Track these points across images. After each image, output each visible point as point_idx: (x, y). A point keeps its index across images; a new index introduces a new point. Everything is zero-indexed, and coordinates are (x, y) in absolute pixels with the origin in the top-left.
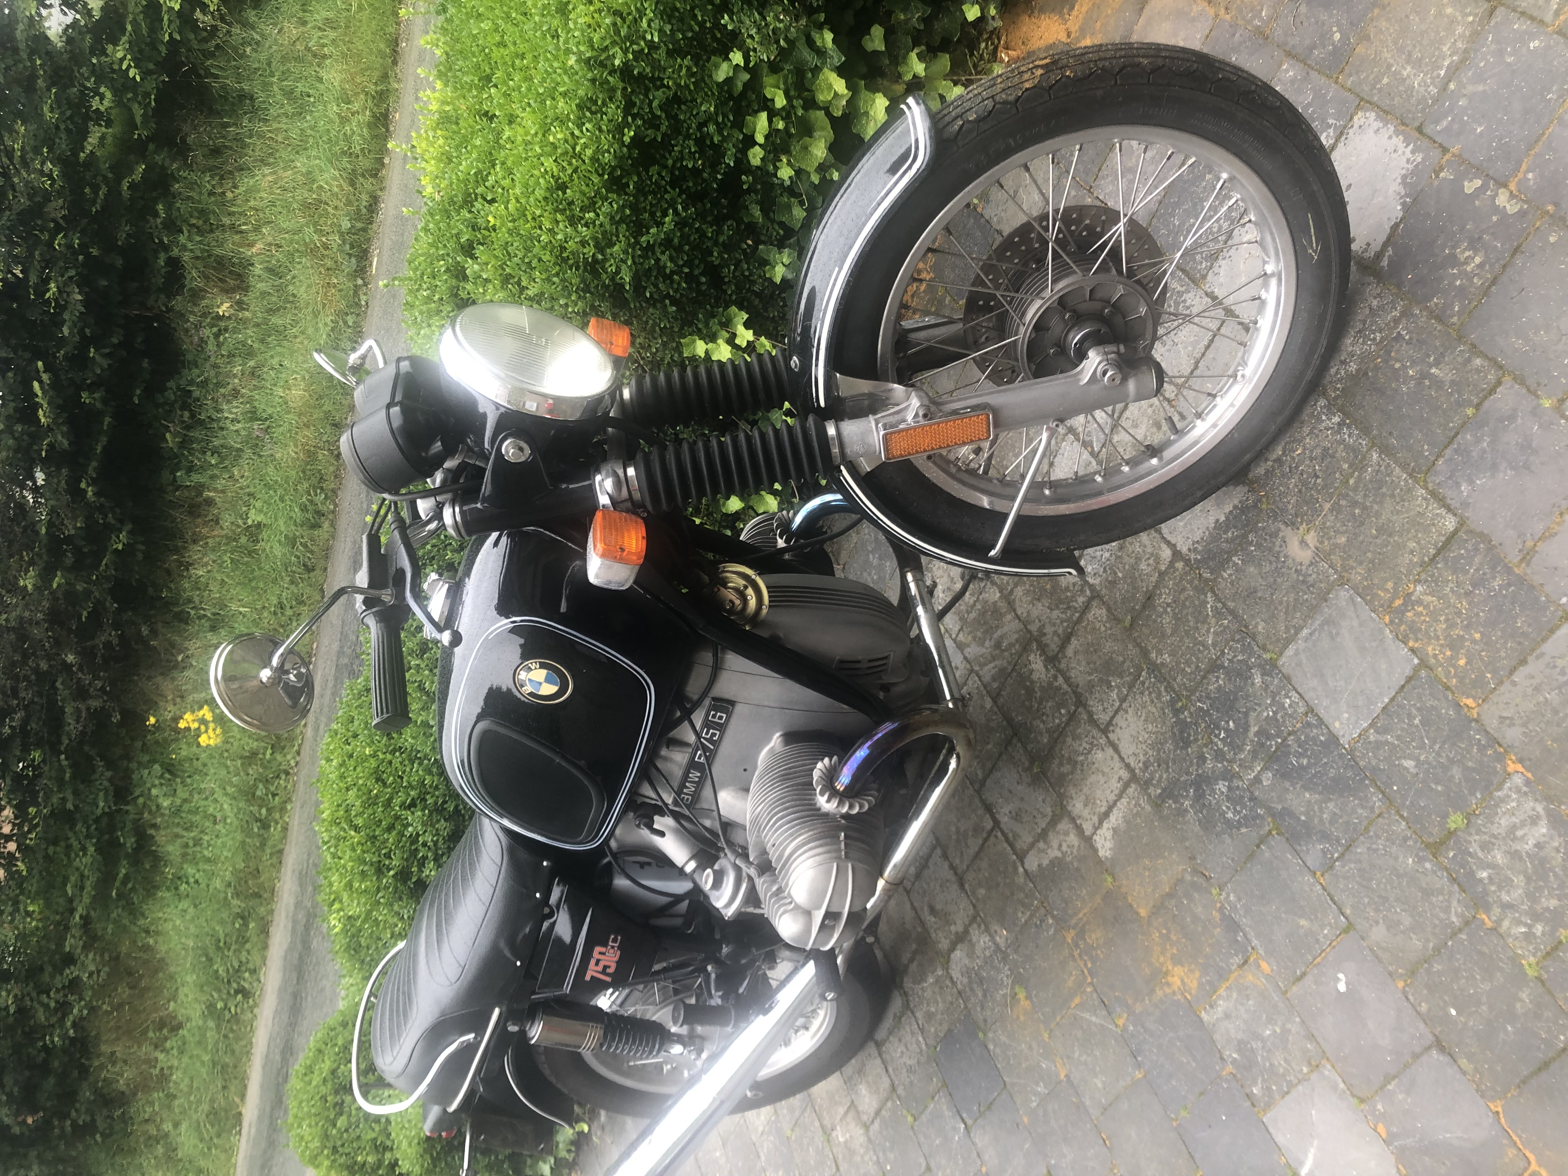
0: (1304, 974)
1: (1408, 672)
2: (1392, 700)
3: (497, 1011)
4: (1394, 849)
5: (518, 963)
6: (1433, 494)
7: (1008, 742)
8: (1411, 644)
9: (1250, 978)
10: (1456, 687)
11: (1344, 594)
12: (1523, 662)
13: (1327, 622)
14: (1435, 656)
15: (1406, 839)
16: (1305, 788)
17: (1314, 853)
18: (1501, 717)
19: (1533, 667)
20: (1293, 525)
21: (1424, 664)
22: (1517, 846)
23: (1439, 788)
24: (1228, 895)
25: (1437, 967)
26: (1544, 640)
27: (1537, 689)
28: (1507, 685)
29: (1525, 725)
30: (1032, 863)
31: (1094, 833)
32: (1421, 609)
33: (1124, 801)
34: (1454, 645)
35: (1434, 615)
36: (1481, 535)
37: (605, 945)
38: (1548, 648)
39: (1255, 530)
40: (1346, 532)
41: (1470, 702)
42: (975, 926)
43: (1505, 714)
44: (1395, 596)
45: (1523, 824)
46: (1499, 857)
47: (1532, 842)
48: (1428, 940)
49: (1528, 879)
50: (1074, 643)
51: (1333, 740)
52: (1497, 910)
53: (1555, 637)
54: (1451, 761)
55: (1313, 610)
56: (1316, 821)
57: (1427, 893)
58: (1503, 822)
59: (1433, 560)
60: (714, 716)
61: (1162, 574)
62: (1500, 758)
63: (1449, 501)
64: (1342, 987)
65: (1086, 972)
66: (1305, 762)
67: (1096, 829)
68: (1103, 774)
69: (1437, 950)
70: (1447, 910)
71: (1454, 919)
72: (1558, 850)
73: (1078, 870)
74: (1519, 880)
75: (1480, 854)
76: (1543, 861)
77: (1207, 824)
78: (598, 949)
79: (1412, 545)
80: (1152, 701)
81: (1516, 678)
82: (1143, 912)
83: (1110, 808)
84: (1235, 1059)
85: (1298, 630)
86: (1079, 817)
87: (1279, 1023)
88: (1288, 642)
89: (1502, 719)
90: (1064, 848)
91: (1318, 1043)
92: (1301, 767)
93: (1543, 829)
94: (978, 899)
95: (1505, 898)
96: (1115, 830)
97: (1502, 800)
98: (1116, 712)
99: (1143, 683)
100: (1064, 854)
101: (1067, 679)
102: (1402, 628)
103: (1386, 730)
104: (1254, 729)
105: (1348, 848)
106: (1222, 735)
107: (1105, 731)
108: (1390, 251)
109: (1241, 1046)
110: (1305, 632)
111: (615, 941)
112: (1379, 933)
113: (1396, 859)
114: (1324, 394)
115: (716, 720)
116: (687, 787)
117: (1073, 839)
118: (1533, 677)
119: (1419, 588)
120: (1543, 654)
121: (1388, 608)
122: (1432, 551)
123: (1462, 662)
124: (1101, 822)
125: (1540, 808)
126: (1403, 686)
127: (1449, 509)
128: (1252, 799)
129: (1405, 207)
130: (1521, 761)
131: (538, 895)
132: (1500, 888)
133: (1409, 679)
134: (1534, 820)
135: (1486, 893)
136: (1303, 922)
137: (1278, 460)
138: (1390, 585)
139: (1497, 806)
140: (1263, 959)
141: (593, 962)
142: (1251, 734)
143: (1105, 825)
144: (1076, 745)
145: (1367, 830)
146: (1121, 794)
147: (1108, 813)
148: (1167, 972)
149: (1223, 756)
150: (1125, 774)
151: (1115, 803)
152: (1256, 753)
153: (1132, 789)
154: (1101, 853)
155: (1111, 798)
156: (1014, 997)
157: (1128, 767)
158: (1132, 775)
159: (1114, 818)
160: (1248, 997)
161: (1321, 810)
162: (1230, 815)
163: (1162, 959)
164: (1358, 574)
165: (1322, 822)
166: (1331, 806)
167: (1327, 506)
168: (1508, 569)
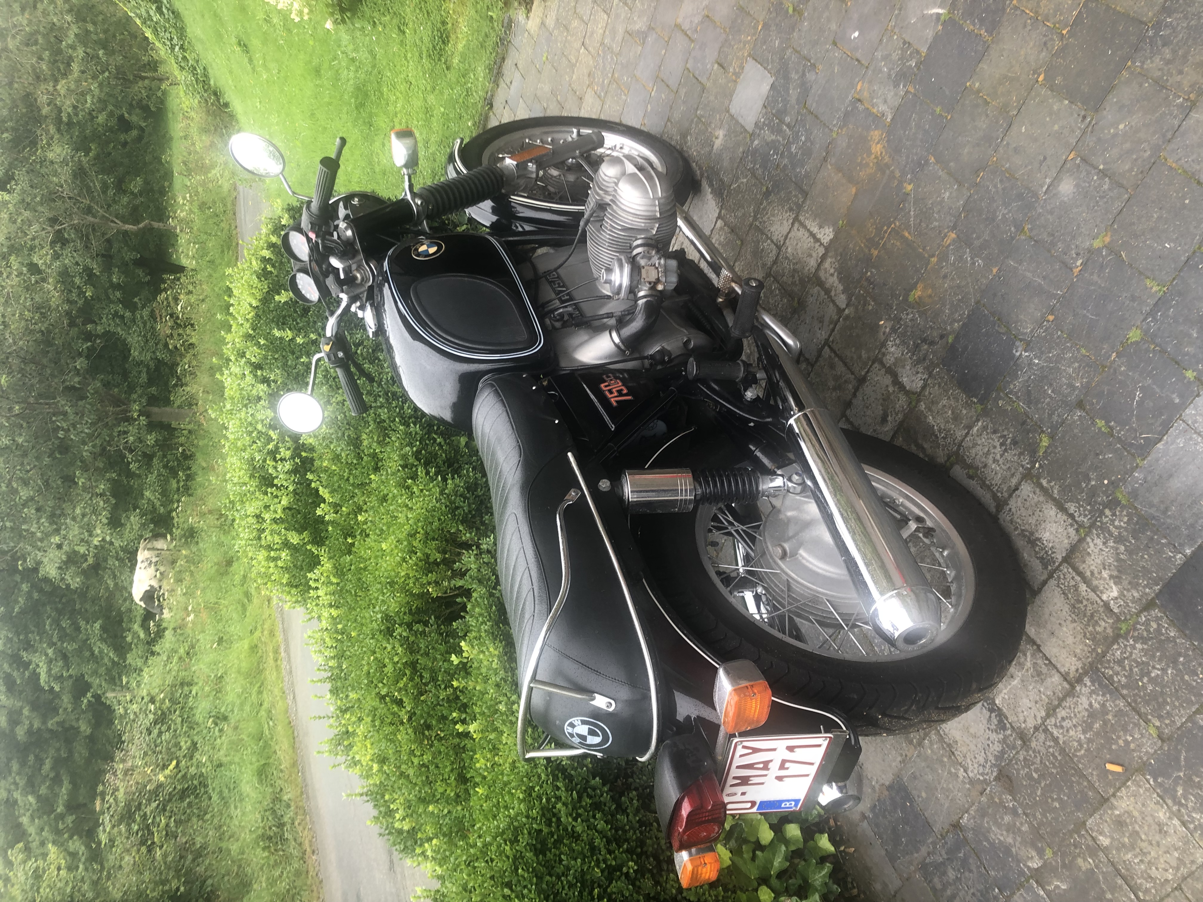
1: (751, 60)
2: (759, 63)
3: (570, 454)
4: (803, 34)
5: (557, 421)
9: (866, 94)
11: (732, 106)
13: (739, 110)
15: (799, 31)
16: (788, 94)
17: (810, 77)
20: (713, 145)
24: (834, 125)
30: (843, 301)
31: (823, 244)
34: (745, 44)
35: (738, 58)
36: (719, 51)
39: (714, 168)
42: (884, 359)
44: (732, 80)
51: (772, 87)
54: (775, 23)
55: (737, 121)
56: (799, 82)
59: (724, 69)
61: (725, 225)
64: (857, 34)
65: (889, 230)
67: (821, 244)
68: (797, 245)
73: (841, 255)
77: (810, 153)
78: (602, 385)
79: (720, 82)
80: (767, 213)
82: (853, 190)
83: (811, 234)
84: (903, 85)
85: (742, 126)
86: (817, 260)
87: (880, 64)
88: (745, 131)
92: (782, 100)
94: (869, 358)
98: (772, 241)
99: (761, 223)
100: (836, 270)
103: (768, 61)
104: (772, 137)
105: (805, 58)
106: (775, 157)
110: (742, 122)
111: (609, 377)
113: (806, 31)
117: (827, 263)
121: (735, 82)
122: (722, 71)
124: (818, 240)
128: (795, 126)
133: (754, 58)
136: (836, 71)
137: (697, 163)
140: (856, 89)
141: (607, 393)
142: (774, 138)
143: (819, 236)
144: (787, 272)
145: (799, 52)
146: (805, 227)
147: (813, 235)
148: (876, 157)
149: (783, 153)
150: (796, 225)
151: (808, 230)
152: (780, 131)
153: (801, 218)
154: (831, 236)
155: (807, 234)
156: (919, 303)
157: (793, 224)
158: (796, 219)
159: (815, 230)
160: (874, 91)
161: (795, 80)
162: (803, 138)
163: (871, 164)
164: (727, 102)
165: (799, 78)
166: (793, 76)
167: (709, 130)
168: (728, 35)
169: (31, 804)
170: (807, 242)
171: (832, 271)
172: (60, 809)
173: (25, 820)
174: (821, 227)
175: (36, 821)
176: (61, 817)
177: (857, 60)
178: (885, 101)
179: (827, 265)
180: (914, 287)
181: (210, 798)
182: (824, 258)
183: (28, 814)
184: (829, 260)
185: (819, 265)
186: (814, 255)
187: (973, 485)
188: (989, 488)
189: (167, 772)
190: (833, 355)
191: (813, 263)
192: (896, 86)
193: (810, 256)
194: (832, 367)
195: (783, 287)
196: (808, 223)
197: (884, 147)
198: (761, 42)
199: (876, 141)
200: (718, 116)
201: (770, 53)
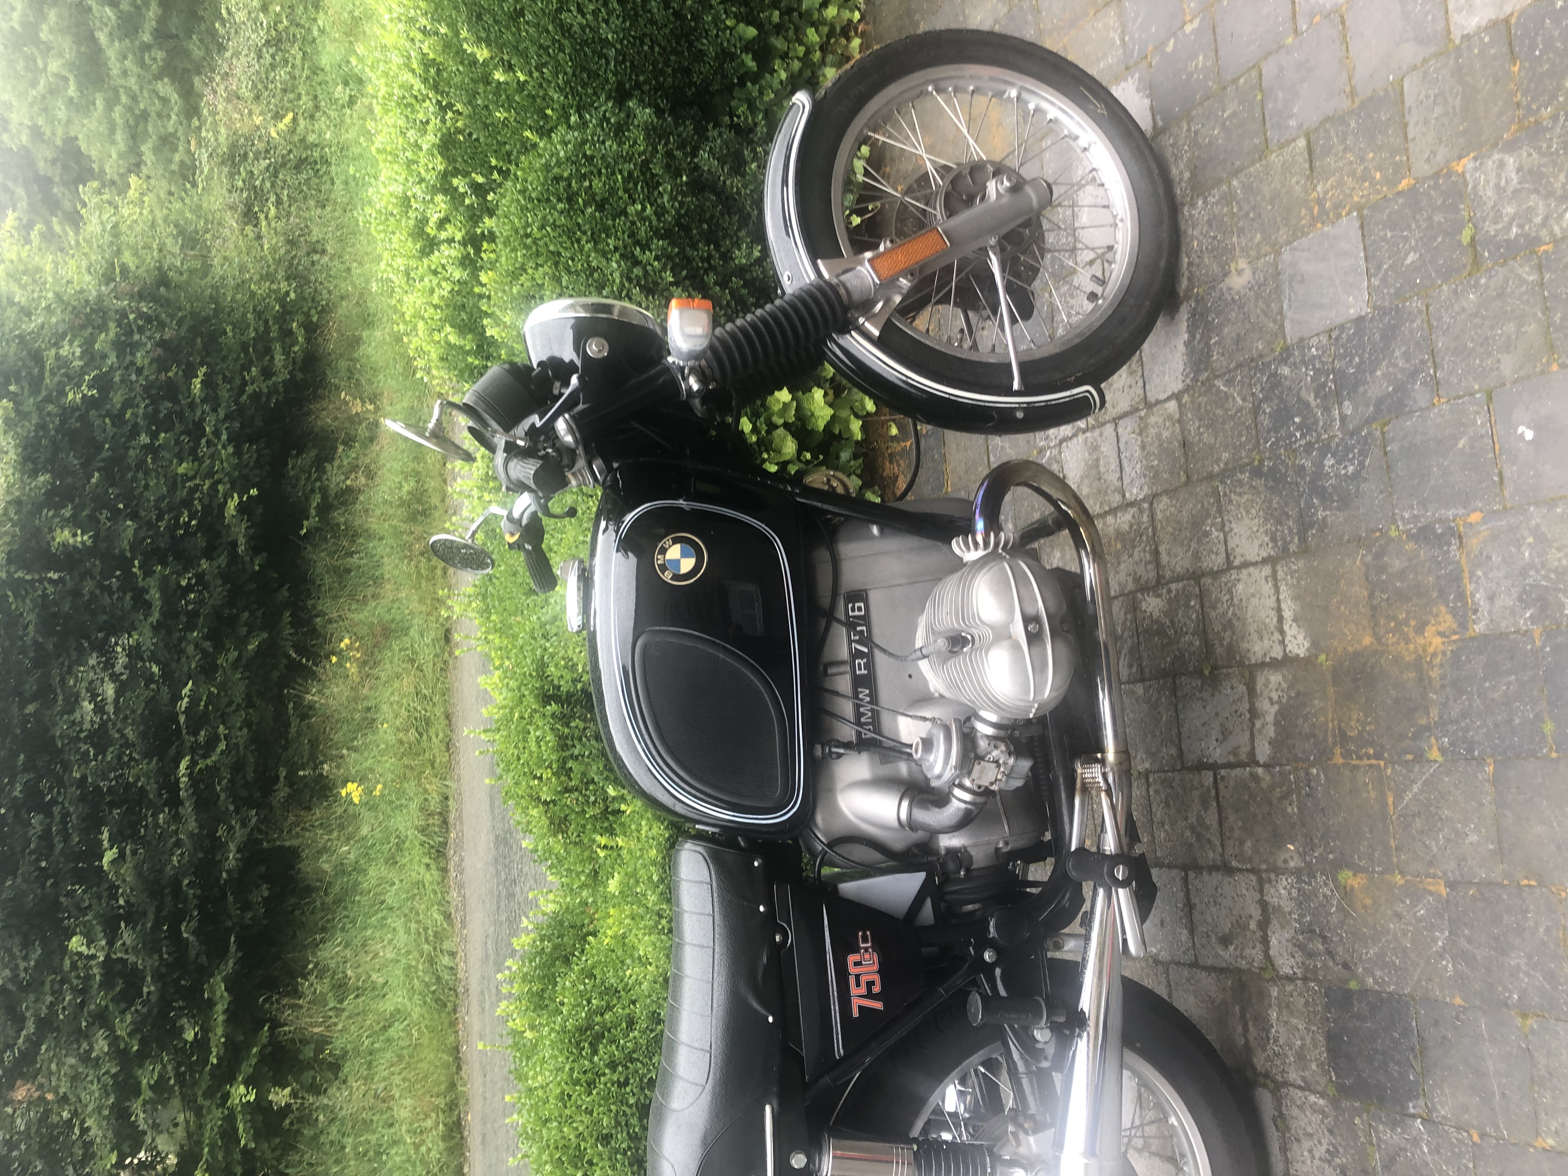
0: (1500, 474)
1: (1357, 225)
2: (1365, 248)
3: (768, 1109)
4: (1457, 308)
5: (771, 1019)
6: (1280, 147)
7: (1174, 689)
8: (1344, 213)
9: (1474, 543)
10: (1388, 189)
11: (1286, 256)
12: (1406, 125)
13: (1292, 278)
14: (1362, 196)
15: (1455, 292)
16: (1373, 372)
17: (1420, 394)
18: (1426, 161)
19: (1412, 120)
20: (1226, 274)
21: (1361, 209)
22: (1511, 189)
23: (1440, 239)
24: (1403, 518)
25: (1557, 318)
26: (1403, 102)
27: (1426, 122)
28: (1411, 146)
29: (1441, 142)
30: (1264, 751)
31: (1285, 647)
32: (1330, 194)
33: (1283, 588)
34: (1366, 176)
35: (1341, 184)
36: (1321, 123)
37: (856, 950)
38: (1409, 101)
39: (1209, 310)
40: (1256, 231)
41: (1404, 182)
42: (1266, 886)
43: (1426, 156)
44: (1311, 210)
45: (1499, 176)
46: (1509, 210)
47: (1514, 175)
48: (1535, 314)
49: (1537, 191)
50: (1162, 548)
51: (1359, 321)
52: (1544, 233)
53: (1406, 96)
54: (1430, 218)
55: (1278, 290)
56: (1399, 376)
57: (1501, 294)
58: (1489, 193)
59: (1311, 168)
60: (853, 610)
61: (1179, 421)
62: (1450, 173)
63: (1291, 137)
64: (1529, 435)
65: (1374, 762)
66: (1357, 359)
67: (1282, 642)
68: (1253, 595)
69: (1546, 310)
70: (1522, 281)
71: (1531, 278)
72: (1530, 155)
73: (1298, 694)
74: (1534, 200)
75: (1499, 226)
76: (1531, 172)
77: (1345, 502)
78: (852, 958)
79: (1294, 181)
80: (1240, 495)
81: (1410, 136)
82: (1367, 640)
83: (1279, 610)
84: (1531, 616)
85: (1281, 311)
86: (1265, 655)
87: (1526, 533)
88: (1282, 327)
89: (1428, 160)
90: (1275, 696)
91: (1561, 498)
92: (1358, 367)
93: (1510, 161)
94: (1251, 859)
95: (1538, 220)
96: (1295, 620)
97: (1475, 187)
98: (1226, 542)
99: (1225, 494)
100: (1279, 702)
101: (1178, 579)
102: (1331, 215)
103: (1379, 267)
104: (1311, 398)
105: (1432, 354)
106: (1298, 435)
107: (1229, 565)
108: (1158, 117)
109: (1524, 600)
110: (1285, 306)
111: (865, 940)
112: (1508, 365)
113: (1464, 310)
114: (1183, 205)
115: (857, 613)
116: (863, 714)
117: (1275, 678)
118: (1418, 122)
119: (1319, 188)
120: (1410, 107)
121: (1314, 220)
122: (1307, 166)
123: (1378, 176)
124: (1282, 632)
125: (1496, 156)
126: (1362, 234)
127: (1294, 140)
128: (1352, 434)
129: (1151, 96)
130: (1460, 158)
131: (762, 909)
132: (1530, 221)
133: (1362, 227)
134: (1501, 165)
135: (1527, 236)
136: (1461, 444)
137: (1190, 264)
138: (1303, 212)
139: (1476, 194)
140: (1467, 515)
141: (852, 980)
142: (1313, 404)
143: (1286, 628)
144: (1220, 610)
145: (1430, 327)
146: (1277, 589)
147: (1280, 615)
149: (1312, 445)
150: (1267, 570)
151: (1278, 601)
153: (1280, 571)
154: (1301, 653)
155: (1273, 602)
156: (1347, 893)
157: (1264, 561)
158: (1272, 562)
159: (1287, 613)
160: (1489, 558)
161: (1395, 365)
162: (1351, 469)
163: (1412, 647)
164: (1283, 235)
165: (1403, 370)
166: (1397, 353)
167: (1235, 239)
168: (1351, 112)
169: (109, 18)
170: (1267, 612)
172: (146, 38)
173: (102, 37)
175: (117, 44)
176: (147, 47)
178: (1491, 599)
179: (1272, 676)
180: (1357, 870)
181: (333, 184)
182: (1275, 664)
183: (106, 30)
184: (1280, 678)
185: (1263, 665)
186: (1266, 641)
187: (1273, 1135)
188: (1287, 1161)
189: (281, 126)
190: (1213, 793)
191: (1258, 649)
194: (1205, 803)
195: (1203, 618)
196: (1286, 593)
197: (1444, 653)
198: (1389, 216)
199: (1441, 629)
200: (1259, 236)
201: (1390, 258)
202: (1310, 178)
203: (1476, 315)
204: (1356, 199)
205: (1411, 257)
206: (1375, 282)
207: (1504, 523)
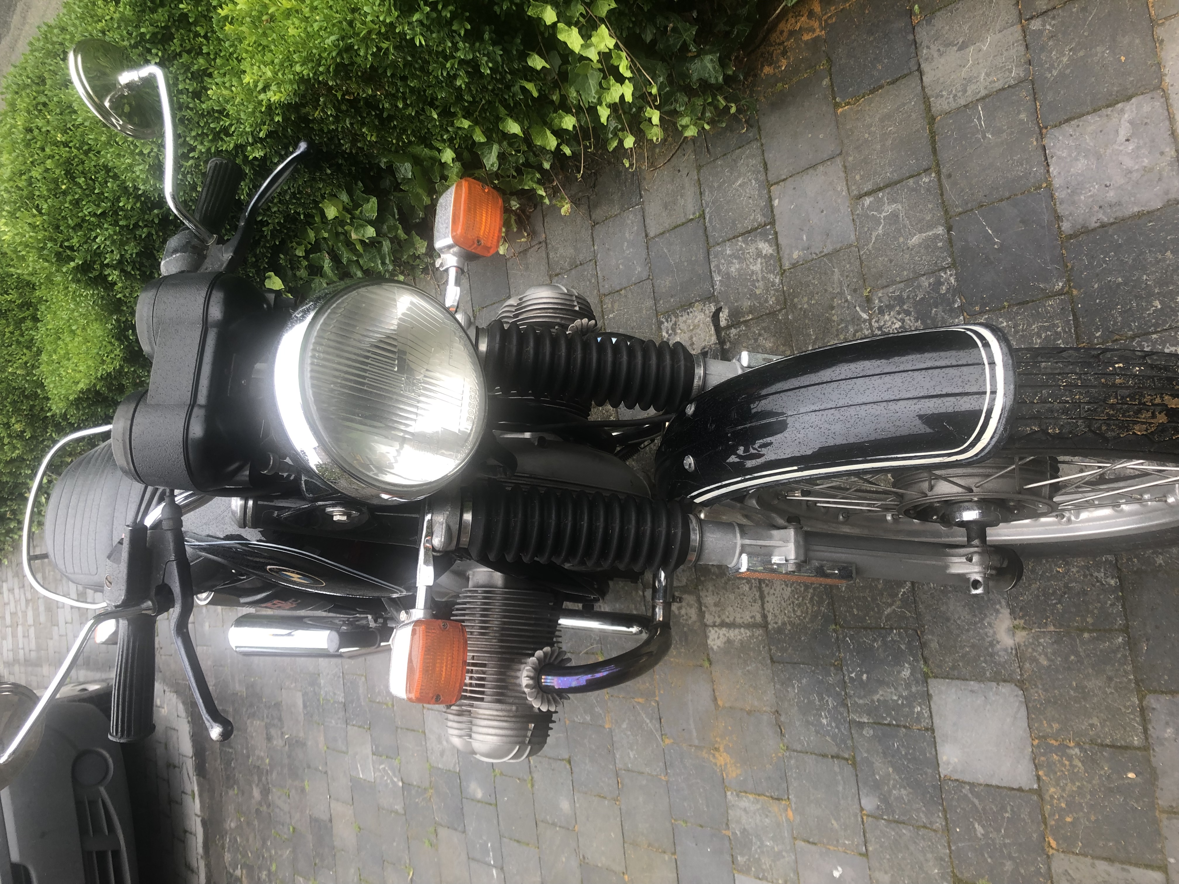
1: (1024, 786)
2: (998, 787)
4: (929, 856)
6: (1142, 710)
8: (1041, 773)
9: (775, 810)
10: (1052, 826)
11: (1015, 694)
12: (1111, 861)
14: (1052, 797)
15: (942, 859)
16: (892, 765)
17: (870, 800)
18: (1066, 871)
19: (1114, 870)
20: (1014, 612)
21: (1039, 792)
23: (989, 860)
24: (791, 757)
26: (1137, 865)
28: (1088, 860)
31: (711, 627)
32: (1067, 763)
33: (748, 633)
34: (1072, 805)
35: (1073, 776)
38: (1135, 871)
40: (1052, 661)
41: (1053, 844)
43: (1070, 872)
44: (1054, 736)
51: (935, 763)
53: (1145, 871)
54: (1011, 857)
55: (983, 678)
56: (886, 788)
59: (1103, 746)
63: (1150, 727)
64: (836, 874)
65: (657, 692)
66: (904, 752)
67: (714, 625)
68: (742, 601)
73: (685, 633)
77: (803, 708)
79: (1096, 722)
80: (812, 600)
81: (1097, 863)
82: (720, 703)
83: (734, 626)
84: (736, 833)
85: (961, 677)
86: (706, 607)
88: (947, 676)
89: (1067, 873)
92: (899, 752)
100: (681, 615)
102: (1042, 758)
103: (978, 796)
104: (880, 697)
105: (897, 822)
106: (853, 675)
110: (964, 684)
113: (927, 861)
118: (1109, 875)
119: (1077, 750)
120: (1128, 871)
121: (1043, 737)
122: (1108, 741)
123: (1069, 819)
124: (721, 626)
126: (1013, 789)
127: (1145, 731)
128: (848, 729)
133: (1020, 790)
136: (834, 823)
138: (1056, 726)
140: (792, 810)
142: (875, 697)
143: (724, 630)
145: (918, 828)
146: (748, 626)
147: (730, 626)
148: (717, 750)
149: (845, 688)
150: (759, 618)
151: (740, 626)
152: (871, 710)
153: (759, 632)
154: (709, 642)
155: (739, 621)
157: (764, 617)
158: (765, 625)
159: (733, 634)
160: (767, 816)
161: (894, 787)
162: (824, 721)
163: (718, 739)
164: (1038, 694)
165: (890, 792)
166: (903, 792)
167: (1052, 628)
168: (1153, 805)
170: (732, 614)
171: (683, 612)
174: (729, 641)
177: (814, 844)
178: (745, 810)
179: (693, 613)
182: (701, 614)
184: (694, 617)
185: (700, 604)
186: (713, 609)
191: (709, 600)
192: (744, 831)
193: (716, 605)
196: (746, 633)
197: (716, 764)
198: (1024, 820)
199: (729, 766)
200: (1045, 663)
201: (984, 809)
202: (1092, 742)
203: (921, 868)
204: (1052, 790)
205: (980, 830)
206: (966, 790)
207: (786, 834)
